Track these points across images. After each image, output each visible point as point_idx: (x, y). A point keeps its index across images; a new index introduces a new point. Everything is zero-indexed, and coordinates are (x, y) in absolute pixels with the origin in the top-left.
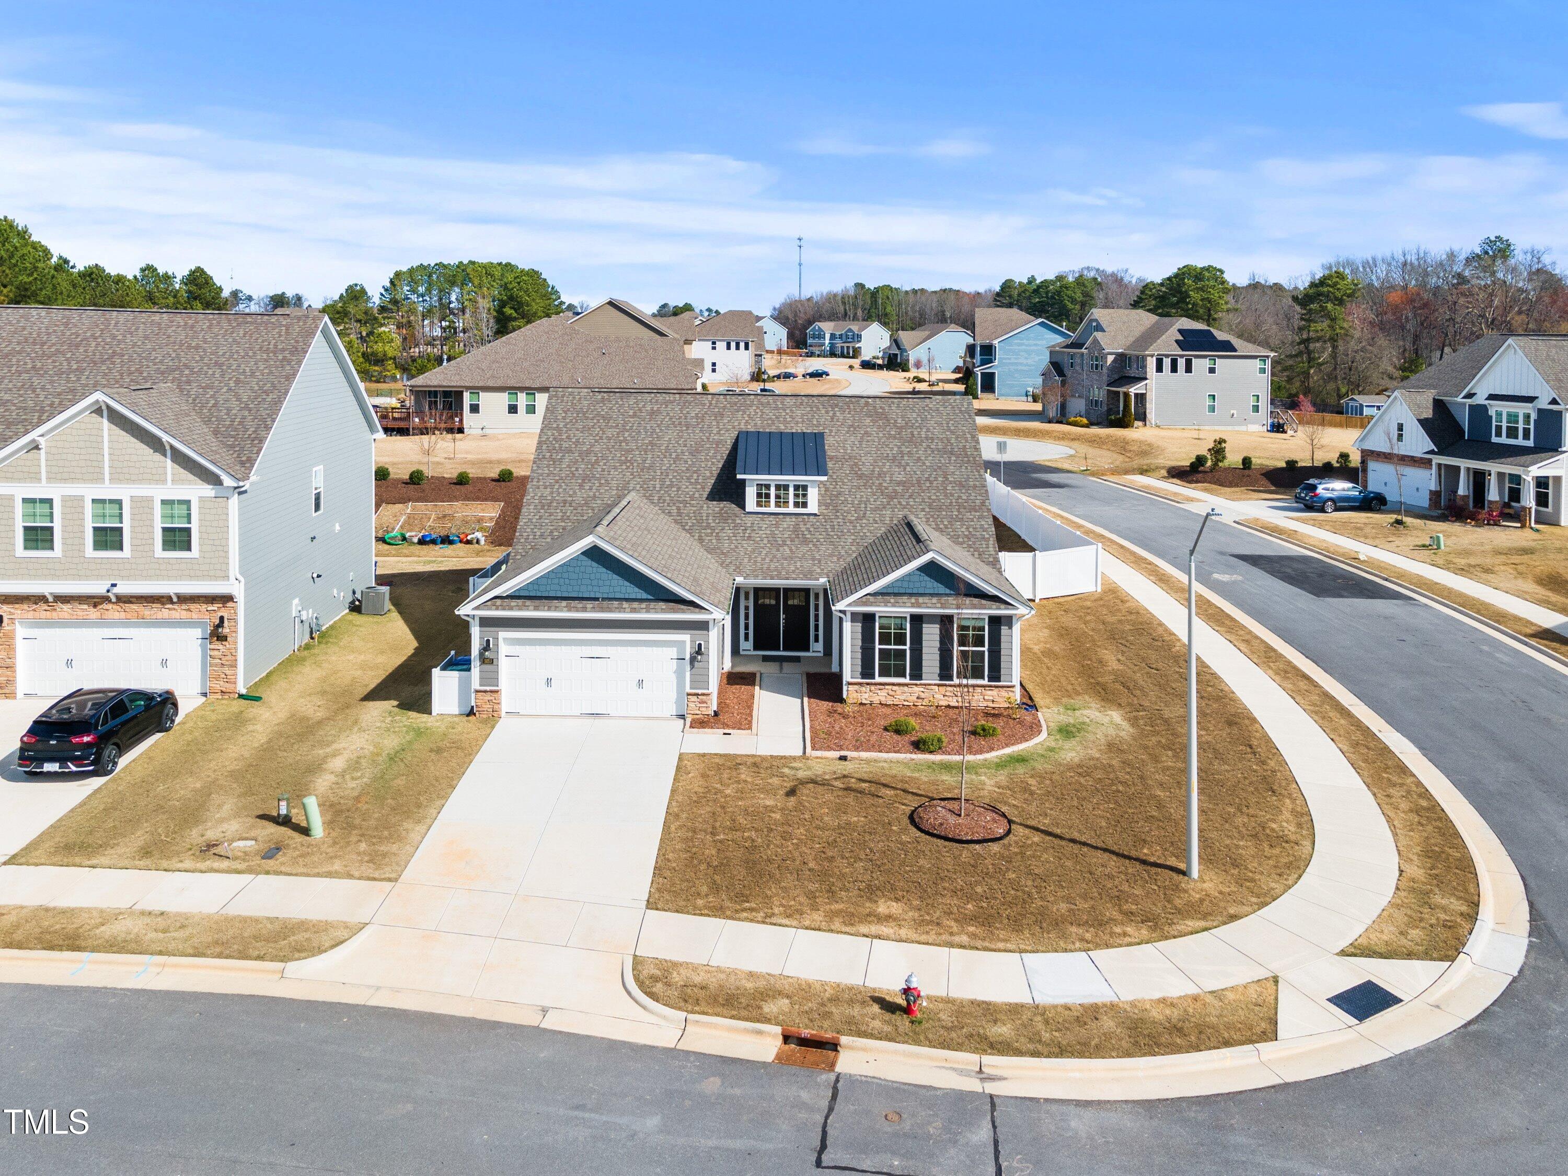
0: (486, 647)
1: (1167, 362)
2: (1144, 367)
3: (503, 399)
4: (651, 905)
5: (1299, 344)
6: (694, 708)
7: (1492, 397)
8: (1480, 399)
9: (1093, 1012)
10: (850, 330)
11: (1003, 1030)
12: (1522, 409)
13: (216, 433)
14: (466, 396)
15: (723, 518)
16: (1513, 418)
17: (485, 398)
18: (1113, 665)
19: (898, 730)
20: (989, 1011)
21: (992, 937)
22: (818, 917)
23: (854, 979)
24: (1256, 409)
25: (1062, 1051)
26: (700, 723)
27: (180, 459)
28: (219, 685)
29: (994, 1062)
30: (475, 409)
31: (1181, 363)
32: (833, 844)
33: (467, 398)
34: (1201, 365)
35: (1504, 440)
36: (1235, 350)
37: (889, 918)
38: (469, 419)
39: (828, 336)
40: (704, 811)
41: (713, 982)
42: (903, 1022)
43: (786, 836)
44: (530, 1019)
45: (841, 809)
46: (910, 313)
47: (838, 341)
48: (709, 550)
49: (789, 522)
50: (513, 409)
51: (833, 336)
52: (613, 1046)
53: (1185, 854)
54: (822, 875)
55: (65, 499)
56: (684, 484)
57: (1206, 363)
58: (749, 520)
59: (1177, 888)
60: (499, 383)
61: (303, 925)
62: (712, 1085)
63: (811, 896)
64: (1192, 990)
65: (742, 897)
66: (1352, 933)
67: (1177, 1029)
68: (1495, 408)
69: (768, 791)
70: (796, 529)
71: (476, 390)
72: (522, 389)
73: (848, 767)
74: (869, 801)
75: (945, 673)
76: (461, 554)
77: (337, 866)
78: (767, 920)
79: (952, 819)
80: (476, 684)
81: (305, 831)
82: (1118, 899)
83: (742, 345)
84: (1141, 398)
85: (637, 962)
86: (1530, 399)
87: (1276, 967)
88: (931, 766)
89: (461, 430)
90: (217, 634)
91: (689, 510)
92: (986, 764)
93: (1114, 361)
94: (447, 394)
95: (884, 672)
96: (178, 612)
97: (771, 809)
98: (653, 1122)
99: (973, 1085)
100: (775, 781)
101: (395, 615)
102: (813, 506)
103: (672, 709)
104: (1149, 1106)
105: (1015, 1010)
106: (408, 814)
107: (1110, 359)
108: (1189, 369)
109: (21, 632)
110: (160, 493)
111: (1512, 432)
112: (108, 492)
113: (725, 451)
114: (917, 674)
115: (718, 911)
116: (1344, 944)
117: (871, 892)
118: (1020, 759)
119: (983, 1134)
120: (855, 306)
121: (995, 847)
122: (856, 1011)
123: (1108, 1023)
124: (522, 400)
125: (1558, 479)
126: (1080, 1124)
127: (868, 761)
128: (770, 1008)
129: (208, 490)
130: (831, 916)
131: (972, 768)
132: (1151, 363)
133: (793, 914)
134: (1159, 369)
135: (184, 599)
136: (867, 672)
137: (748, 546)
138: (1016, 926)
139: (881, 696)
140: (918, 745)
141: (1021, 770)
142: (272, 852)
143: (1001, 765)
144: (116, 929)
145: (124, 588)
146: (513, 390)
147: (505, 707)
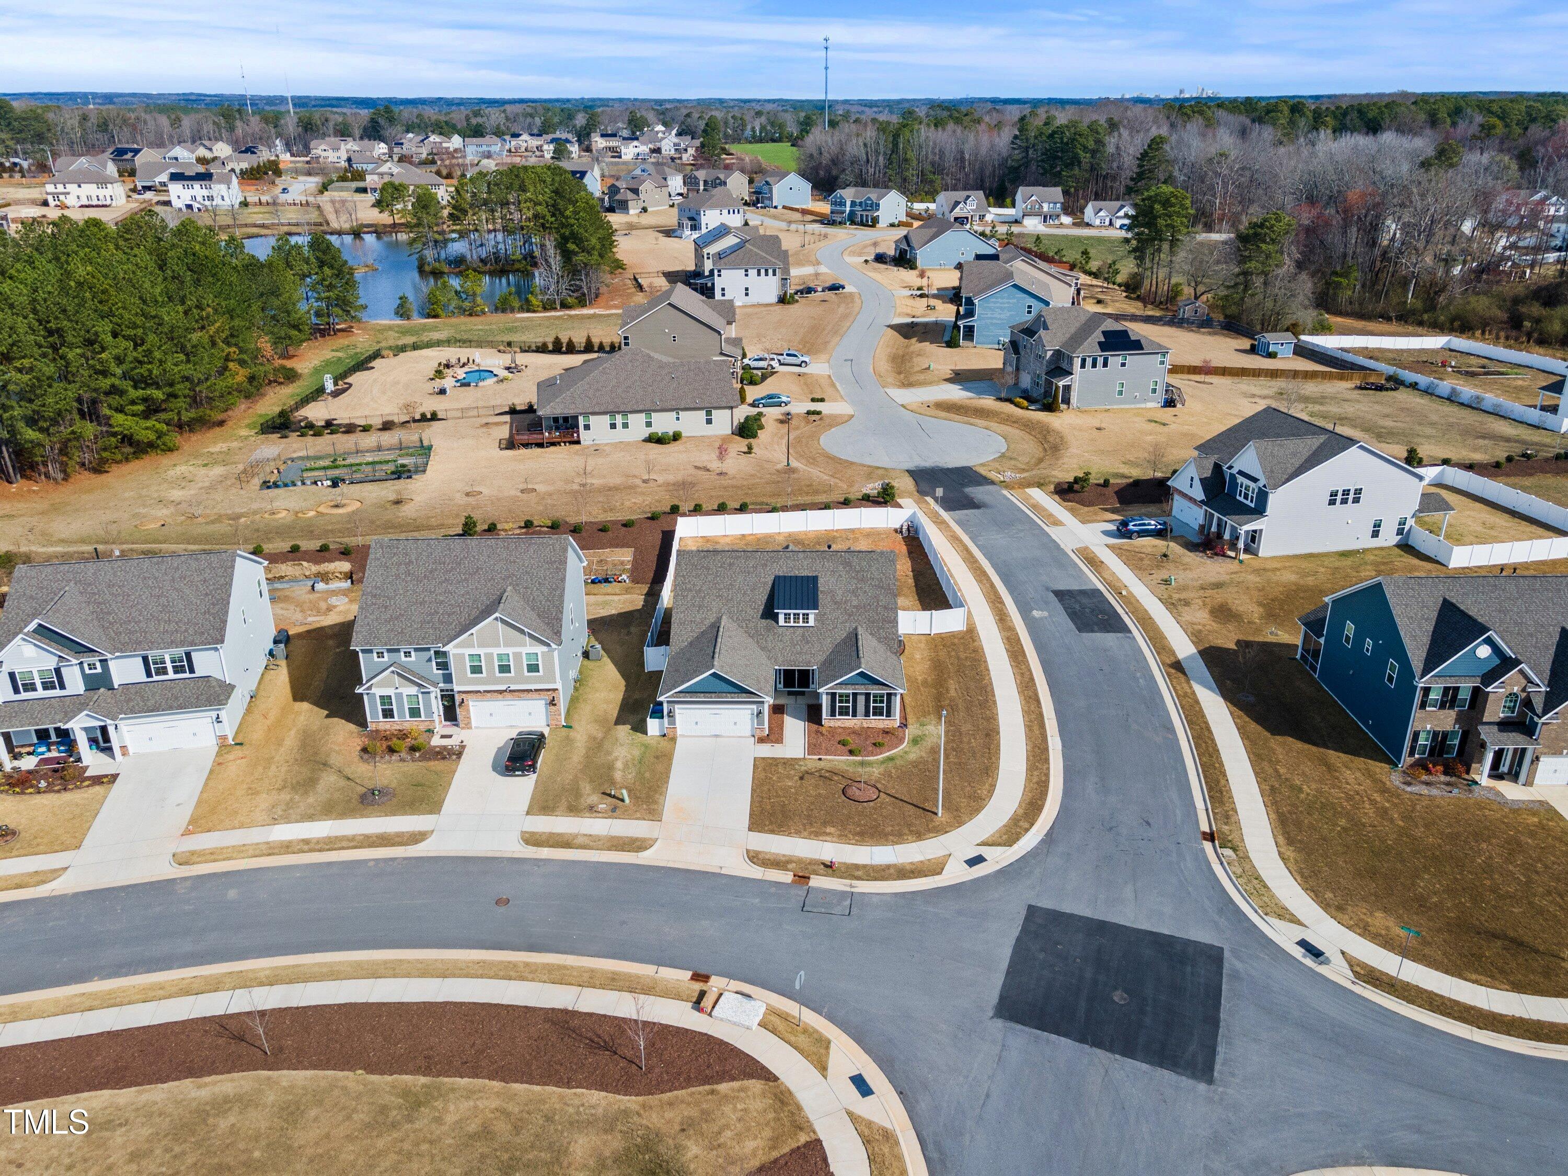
0: (670, 712)
1: (1089, 361)
2: (1072, 364)
3: (606, 419)
4: (750, 830)
5: (1238, 275)
6: (758, 734)
7: (1241, 473)
8: (1234, 471)
9: (888, 867)
10: (869, 199)
11: (859, 873)
12: (1252, 485)
13: (539, 615)
14: (581, 419)
15: (768, 629)
16: (1247, 488)
17: (593, 420)
18: (953, 693)
19: (843, 743)
20: (857, 867)
21: (863, 841)
22: (806, 834)
23: (816, 856)
24: (1154, 391)
25: (876, 879)
26: (761, 740)
27: (531, 636)
28: (554, 722)
29: (855, 882)
30: (587, 427)
31: (1100, 361)
32: (812, 803)
33: (581, 421)
34: (1115, 360)
35: (1241, 499)
36: (1142, 349)
37: (829, 834)
38: (584, 435)
39: (848, 204)
40: (765, 788)
41: (772, 858)
42: (830, 871)
43: (796, 800)
44: (717, 871)
45: (816, 786)
46: (930, 157)
47: (858, 208)
48: (763, 649)
49: (800, 631)
50: (613, 426)
51: (853, 204)
52: (743, 879)
53: (937, 807)
54: (809, 817)
55: (486, 654)
56: (749, 610)
57: (1120, 360)
58: (781, 630)
59: (932, 821)
60: (602, 410)
61: (637, 839)
62: (773, 890)
63: (804, 825)
64: (922, 858)
65: (780, 826)
66: (984, 837)
67: (912, 872)
68: (1240, 479)
69: (789, 777)
70: (803, 636)
71: (586, 415)
72: (618, 413)
73: (822, 764)
74: (828, 782)
75: (867, 714)
76: (618, 591)
77: (638, 815)
78: (789, 835)
79: (857, 792)
80: (666, 725)
81: (623, 800)
82: (909, 825)
83: (770, 272)
84: (1067, 388)
85: (748, 851)
86: (1255, 480)
87: (952, 850)
88: (854, 763)
89: (578, 442)
90: (552, 703)
91: (751, 625)
92: (877, 762)
93: (1052, 355)
94: (566, 419)
95: (840, 714)
96: (535, 695)
97: (791, 787)
98: (757, 900)
99: (848, 889)
100: (792, 772)
101: (606, 660)
102: (812, 622)
103: (749, 733)
104: (896, 894)
105: (865, 866)
106: (656, 791)
107: (1049, 354)
108: (1105, 365)
109: (471, 703)
110: (525, 650)
111: (1246, 497)
112: (503, 650)
113: (768, 588)
114: (854, 715)
115: (772, 832)
116: (979, 841)
117: (825, 824)
118: (891, 759)
119: (848, 902)
120: (877, 153)
121: (872, 804)
122: (815, 867)
123: (892, 871)
124: (619, 419)
125: (1261, 531)
126: (875, 900)
127: (830, 761)
128: (790, 866)
129: (545, 649)
130: (811, 833)
131: (869, 764)
132: (1077, 362)
133: (798, 833)
134: (1083, 366)
135: (536, 690)
136: (833, 714)
137: (781, 645)
138: (872, 836)
139: (838, 724)
140: (851, 752)
141: (891, 764)
142: (614, 810)
143: (883, 762)
144: (580, 840)
145: (513, 687)
146: (612, 413)
147: (679, 732)
